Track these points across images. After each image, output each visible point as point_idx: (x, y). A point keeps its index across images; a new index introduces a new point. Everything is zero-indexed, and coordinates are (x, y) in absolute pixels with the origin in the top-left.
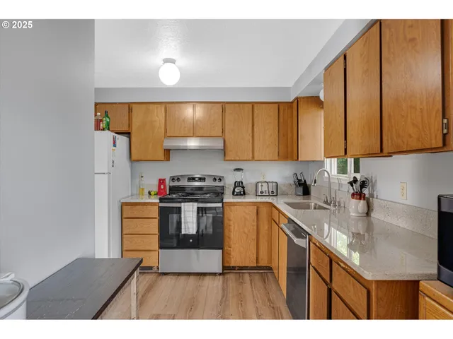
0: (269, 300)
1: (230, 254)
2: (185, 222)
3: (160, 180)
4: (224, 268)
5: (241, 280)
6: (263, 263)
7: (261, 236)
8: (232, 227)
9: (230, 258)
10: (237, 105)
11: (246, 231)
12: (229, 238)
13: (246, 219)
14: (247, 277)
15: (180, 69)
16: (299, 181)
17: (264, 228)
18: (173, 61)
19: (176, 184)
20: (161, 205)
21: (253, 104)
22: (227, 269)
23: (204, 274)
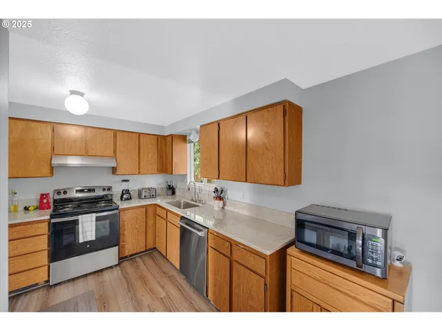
0: (164, 273)
1: (124, 247)
2: (83, 233)
3: (42, 195)
4: (120, 259)
5: (135, 264)
6: (150, 246)
7: (148, 228)
8: (126, 227)
9: (124, 250)
10: (127, 134)
11: (137, 227)
12: (124, 235)
13: (137, 218)
14: (139, 260)
15: (89, 102)
16: (169, 186)
17: (151, 222)
18: (82, 95)
19: (62, 196)
20: (53, 221)
21: (139, 134)
22: (122, 259)
23: (101, 271)
